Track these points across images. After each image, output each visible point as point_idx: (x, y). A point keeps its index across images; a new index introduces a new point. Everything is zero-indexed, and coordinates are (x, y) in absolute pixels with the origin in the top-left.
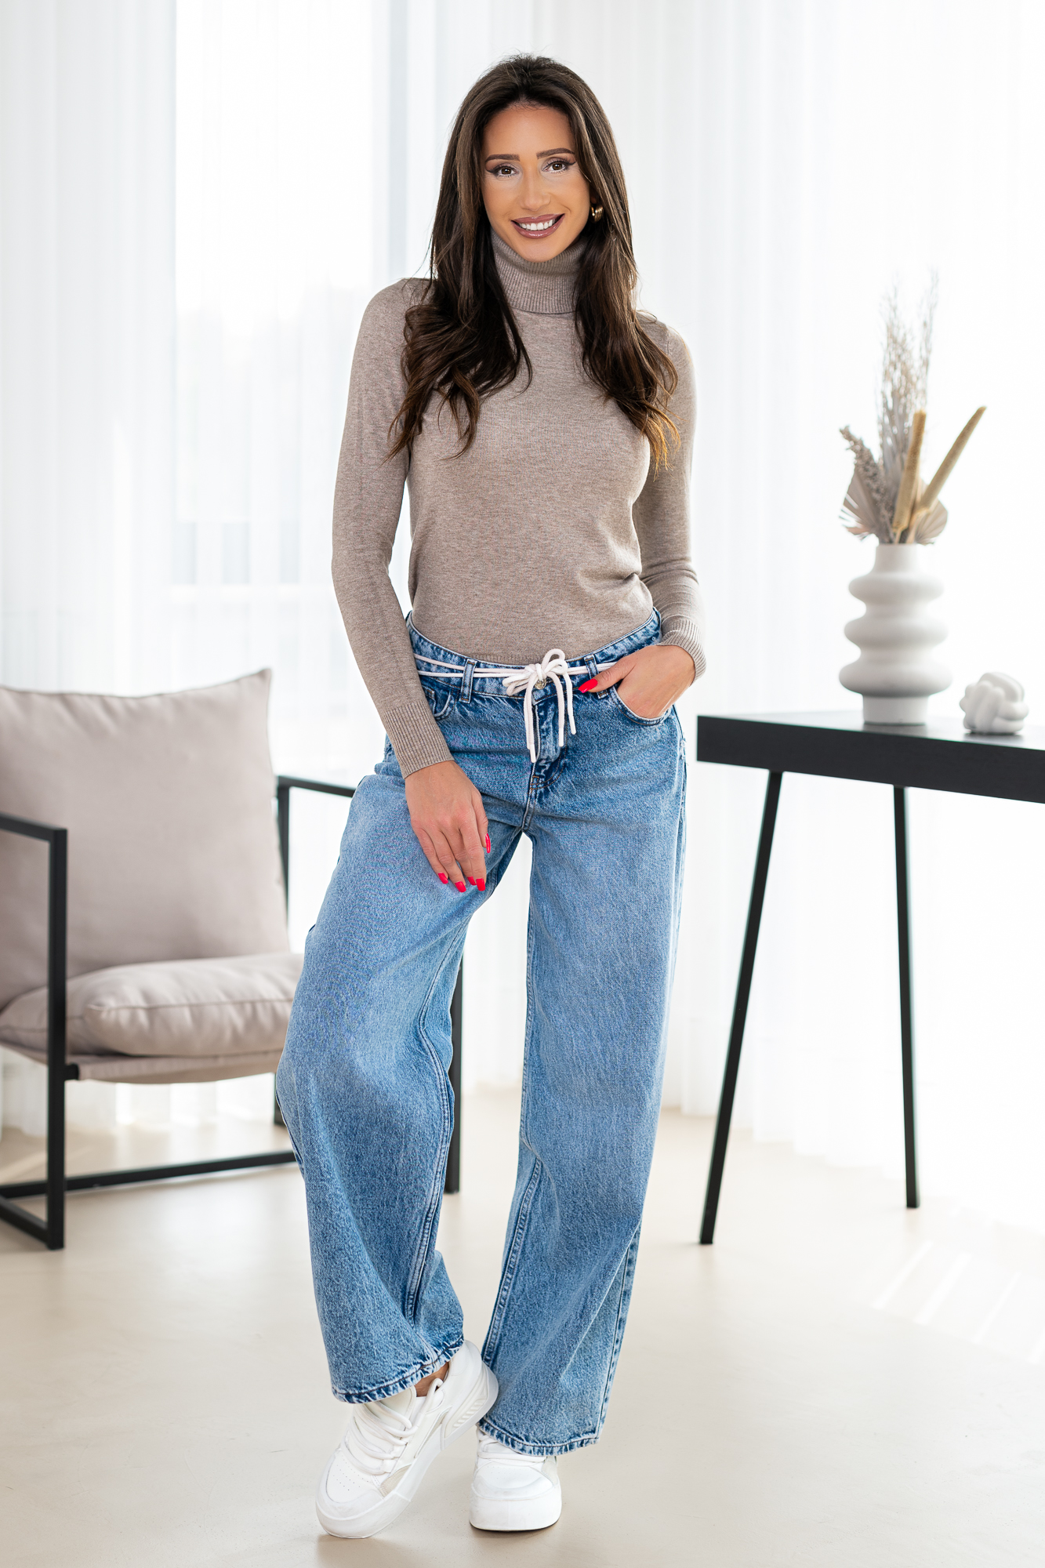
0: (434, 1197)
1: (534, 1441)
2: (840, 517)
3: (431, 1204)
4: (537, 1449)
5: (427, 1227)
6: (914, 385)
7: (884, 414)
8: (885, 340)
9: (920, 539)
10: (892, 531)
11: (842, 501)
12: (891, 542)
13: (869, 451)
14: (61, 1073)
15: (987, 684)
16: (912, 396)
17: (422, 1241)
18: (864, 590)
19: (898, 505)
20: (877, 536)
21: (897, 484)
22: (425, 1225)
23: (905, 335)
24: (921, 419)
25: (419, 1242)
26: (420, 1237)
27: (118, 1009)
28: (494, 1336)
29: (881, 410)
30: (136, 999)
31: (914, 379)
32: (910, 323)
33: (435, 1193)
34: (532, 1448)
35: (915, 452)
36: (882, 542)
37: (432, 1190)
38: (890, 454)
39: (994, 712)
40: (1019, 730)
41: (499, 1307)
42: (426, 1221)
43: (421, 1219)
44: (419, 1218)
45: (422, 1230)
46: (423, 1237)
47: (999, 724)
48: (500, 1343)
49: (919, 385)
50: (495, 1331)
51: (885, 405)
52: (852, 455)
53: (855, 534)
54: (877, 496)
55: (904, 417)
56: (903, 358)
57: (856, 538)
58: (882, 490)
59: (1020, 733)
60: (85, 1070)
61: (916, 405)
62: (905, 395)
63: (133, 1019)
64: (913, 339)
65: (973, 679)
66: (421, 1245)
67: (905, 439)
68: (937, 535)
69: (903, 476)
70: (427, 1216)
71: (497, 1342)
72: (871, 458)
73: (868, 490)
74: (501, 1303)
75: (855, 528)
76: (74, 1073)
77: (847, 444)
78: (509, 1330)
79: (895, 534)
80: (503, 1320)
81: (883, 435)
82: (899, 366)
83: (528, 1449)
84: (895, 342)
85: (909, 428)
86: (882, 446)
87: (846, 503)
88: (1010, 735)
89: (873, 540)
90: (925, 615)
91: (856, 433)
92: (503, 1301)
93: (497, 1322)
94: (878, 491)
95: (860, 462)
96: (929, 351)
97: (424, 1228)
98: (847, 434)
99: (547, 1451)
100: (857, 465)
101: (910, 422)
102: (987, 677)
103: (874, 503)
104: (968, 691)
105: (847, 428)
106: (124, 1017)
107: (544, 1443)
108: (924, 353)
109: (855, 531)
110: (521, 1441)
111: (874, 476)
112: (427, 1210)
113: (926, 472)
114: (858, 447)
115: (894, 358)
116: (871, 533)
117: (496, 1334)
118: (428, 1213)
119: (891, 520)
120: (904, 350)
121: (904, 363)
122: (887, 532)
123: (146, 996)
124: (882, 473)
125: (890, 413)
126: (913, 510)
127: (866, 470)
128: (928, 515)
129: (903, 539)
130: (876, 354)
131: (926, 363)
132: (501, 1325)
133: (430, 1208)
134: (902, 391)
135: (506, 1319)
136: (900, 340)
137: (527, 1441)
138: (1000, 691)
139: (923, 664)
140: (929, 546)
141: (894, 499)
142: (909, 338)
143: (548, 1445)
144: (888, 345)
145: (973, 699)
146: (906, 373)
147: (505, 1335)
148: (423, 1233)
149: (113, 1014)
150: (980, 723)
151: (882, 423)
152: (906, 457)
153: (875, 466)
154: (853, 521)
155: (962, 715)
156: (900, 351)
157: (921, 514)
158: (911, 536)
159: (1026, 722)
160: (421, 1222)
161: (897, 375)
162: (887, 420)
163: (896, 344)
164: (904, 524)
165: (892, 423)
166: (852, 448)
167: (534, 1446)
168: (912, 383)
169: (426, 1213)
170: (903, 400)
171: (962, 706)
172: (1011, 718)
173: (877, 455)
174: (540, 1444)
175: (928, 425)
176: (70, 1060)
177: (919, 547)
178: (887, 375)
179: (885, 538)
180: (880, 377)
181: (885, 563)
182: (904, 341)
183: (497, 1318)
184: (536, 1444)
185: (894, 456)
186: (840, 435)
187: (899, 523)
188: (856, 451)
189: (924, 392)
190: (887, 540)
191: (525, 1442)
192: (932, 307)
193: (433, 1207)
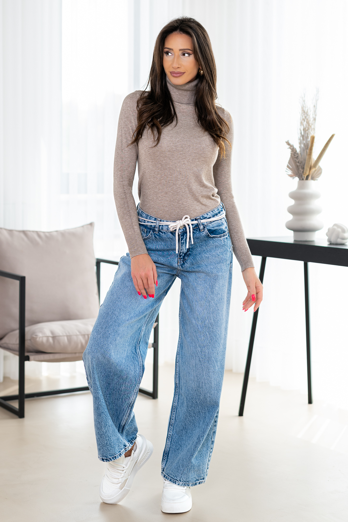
1: (183, 482)
2: (286, 171)
3: (132, 401)
4: (183, 484)
5: (130, 408)
6: (311, 127)
8: (301, 112)
9: (313, 179)
10: (303, 176)
11: (286, 166)
12: (303, 179)
13: (295, 149)
14: (23, 359)
15: (335, 227)
16: (310, 130)
18: (294, 196)
19: (305, 167)
20: (298, 177)
21: (305, 160)
23: (308, 110)
24: (313, 138)
27: (42, 337)
28: (167, 448)
29: (300, 135)
30: (49, 334)
31: (311, 125)
32: (309, 105)
34: (182, 484)
35: (311, 149)
36: (300, 179)
37: (132, 398)
38: (303, 150)
39: (338, 237)
40: (346, 243)
41: (168, 438)
43: (128, 406)
47: (339, 241)
48: (169, 450)
49: (313, 127)
50: (168, 446)
51: (301, 133)
52: (290, 150)
53: (291, 177)
54: (298, 164)
55: (307, 137)
56: (307, 117)
57: (291, 178)
58: (300, 162)
60: (31, 357)
61: (311, 133)
62: (308, 130)
63: (48, 340)
64: (310, 111)
65: (331, 226)
67: (308, 145)
68: (318, 177)
69: (307, 157)
70: (130, 405)
71: (168, 450)
72: (296, 151)
73: (295, 162)
74: (169, 437)
75: (291, 175)
76: (28, 359)
77: (288, 146)
78: (172, 445)
79: (304, 177)
80: (170, 442)
81: (300, 143)
82: (306, 120)
83: (180, 484)
84: (304, 112)
85: (309, 141)
86: (300, 147)
87: (288, 167)
88: (343, 244)
89: (297, 179)
90: (314, 204)
91: (291, 143)
92: (170, 436)
93: (168, 443)
94: (298, 162)
95: (293, 153)
96: (316, 115)
98: (288, 143)
99: (187, 485)
100: (291, 154)
101: (309, 139)
102: (335, 225)
103: (297, 167)
104: (329, 230)
105: (288, 141)
106: (45, 340)
108: (314, 116)
109: (291, 176)
110: (178, 482)
111: (297, 157)
112: (130, 403)
113: (315, 156)
114: (292, 148)
115: (304, 117)
116: (296, 177)
119: (303, 172)
120: (307, 115)
121: (307, 119)
122: (302, 176)
123: (52, 332)
124: (300, 156)
125: (303, 136)
126: (310, 169)
127: (294, 155)
128: (315, 170)
129: (307, 178)
130: (298, 116)
131: (315, 119)
132: (170, 444)
134: (307, 129)
135: (171, 442)
136: (306, 111)
137: (180, 481)
138: (340, 230)
139: (313, 221)
140: (316, 181)
141: (304, 165)
142: (309, 111)
143: (187, 483)
145: (330, 232)
146: (308, 123)
149: (41, 339)
150: (333, 241)
151: (300, 139)
152: (308, 151)
153: (297, 154)
154: (290, 172)
155: (327, 238)
156: (306, 115)
157: (313, 170)
158: (310, 178)
161: (305, 123)
162: (301, 138)
163: (305, 113)
164: (307, 174)
165: (303, 139)
166: (290, 148)
167: (182, 483)
170: (307, 132)
171: (327, 235)
172: (343, 239)
173: (298, 150)
175: (315, 140)
176: (26, 354)
177: (312, 181)
178: (301, 123)
179: (301, 178)
180: (299, 124)
181: (301, 187)
182: (307, 112)
183: (168, 442)
184: (183, 483)
186: (286, 144)
187: (306, 173)
188: (291, 149)
189: (314, 129)
190: (301, 179)
191: (179, 482)
192: (317, 100)
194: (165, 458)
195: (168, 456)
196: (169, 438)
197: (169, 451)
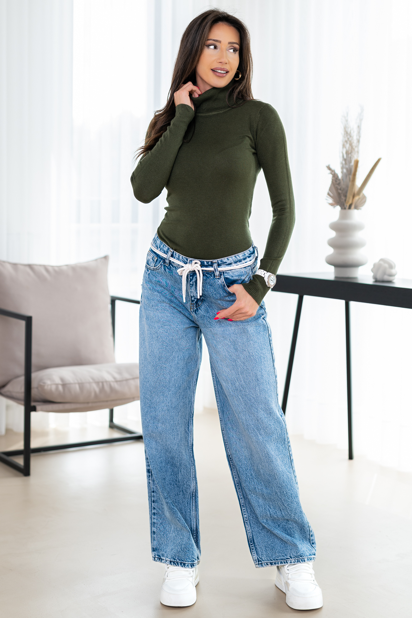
0: (194, 487)
2: (326, 199)
3: (193, 489)
5: (193, 498)
6: (354, 149)
7: (343, 160)
8: (343, 132)
9: (356, 208)
10: (345, 205)
11: (327, 193)
12: (345, 209)
13: (337, 174)
14: (29, 409)
15: (382, 262)
16: (353, 154)
17: (193, 504)
18: (335, 227)
19: (348, 195)
20: (340, 206)
21: (347, 187)
22: (192, 498)
23: (351, 131)
24: (357, 163)
25: (192, 505)
26: (192, 503)
27: (51, 385)
28: (249, 534)
29: (341, 159)
30: (58, 381)
31: (354, 147)
32: (353, 126)
33: (194, 485)
35: (355, 175)
36: (342, 208)
37: (192, 484)
38: (345, 175)
39: (384, 273)
40: (394, 280)
42: (193, 496)
43: (191, 496)
44: (190, 496)
45: (192, 500)
46: (193, 502)
47: (386, 278)
48: (253, 535)
49: (356, 149)
50: (249, 532)
51: (343, 156)
52: (331, 176)
53: (332, 205)
54: (340, 191)
55: (350, 162)
56: (350, 139)
57: (331, 207)
58: (342, 189)
59: (394, 281)
60: (38, 408)
61: (355, 157)
62: (351, 153)
63: (57, 388)
64: (354, 132)
65: (377, 260)
66: (193, 506)
67: (351, 170)
68: (362, 206)
69: (350, 184)
70: (193, 495)
71: (251, 535)
72: (338, 177)
73: (337, 189)
75: (332, 203)
76: (34, 409)
77: (329, 171)
78: (253, 529)
79: (347, 206)
80: (249, 526)
81: (342, 168)
82: (348, 142)
84: (347, 133)
85: (352, 166)
86: (342, 172)
87: (328, 194)
88: (390, 282)
89: (338, 208)
90: (358, 236)
91: (332, 167)
92: (246, 519)
93: (248, 528)
94: (340, 189)
95: (334, 178)
96: (360, 137)
97: (192, 499)
98: (329, 168)
99: (302, 561)
100: (333, 180)
101: (353, 163)
102: (381, 260)
103: (339, 194)
104: (374, 265)
105: (329, 166)
106: (54, 388)
107: (299, 557)
108: (358, 137)
109: (331, 205)
111: (339, 184)
112: (192, 492)
113: (359, 182)
114: (333, 173)
115: (346, 139)
116: (338, 205)
117: (250, 533)
118: (193, 493)
119: (345, 200)
120: (350, 136)
121: (350, 141)
122: (344, 205)
123: (62, 380)
124: (342, 183)
125: (345, 160)
126: (354, 196)
127: (336, 181)
128: (359, 199)
129: (350, 208)
130: (339, 138)
131: (358, 141)
132: (250, 528)
133: (193, 491)
134: (350, 152)
135: (250, 525)
136: (349, 132)
138: (387, 265)
139: (358, 254)
140: (359, 211)
141: (346, 192)
142: (352, 132)
143: (301, 558)
144: (345, 134)
145: (376, 268)
146: (351, 145)
147: (253, 531)
148: (192, 501)
149: (49, 387)
150: (379, 277)
151: (342, 163)
152: (351, 177)
153: (339, 180)
154: (331, 201)
155: (372, 274)
156: (349, 136)
157: (357, 198)
158: (353, 206)
159: (396, 277)
160: (191, 497)
161: (348, 146)
162: (344, 162)
163: (347, 134)
164: (350, 202)
165: (346, 164)
166: (331, 173)
168: (353, 149)
169: (192, 493)
170: (350, 155)
171: (372, 271)
172: (391, 275)
173: (340, 176)
174: (297, 558)
175: (359, 164)
176: (33, 404)
177: (356, 211)
178: (344, 146)
179: (343, 207)
180: (341, 146)
181: (343, 216)
182: (350, 133)
185: (346, 176)
186: (326, 169)
187: (348, 201)
188: (332, 174)
189: (358, 152)
190: (344, 208)
192: (361, 120)
193: (194, 491)
194: (253, 547)
195: (254, 543)
196: (246, 521)
197: (253, 537)
